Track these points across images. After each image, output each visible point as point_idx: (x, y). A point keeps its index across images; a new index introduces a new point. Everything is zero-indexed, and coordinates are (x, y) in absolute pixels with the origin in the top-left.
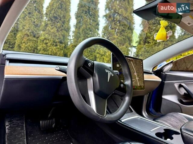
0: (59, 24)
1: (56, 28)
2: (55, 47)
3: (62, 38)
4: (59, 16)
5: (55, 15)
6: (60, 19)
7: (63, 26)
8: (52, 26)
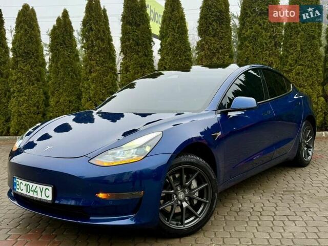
0: (32, 61)
1: (30, 64)
2: (32, 87)
3: (38, 75)
4: (30, 51)
5: (26, 50)
6: (33, 55)
7: (37, 61)
8: (24, 62)
